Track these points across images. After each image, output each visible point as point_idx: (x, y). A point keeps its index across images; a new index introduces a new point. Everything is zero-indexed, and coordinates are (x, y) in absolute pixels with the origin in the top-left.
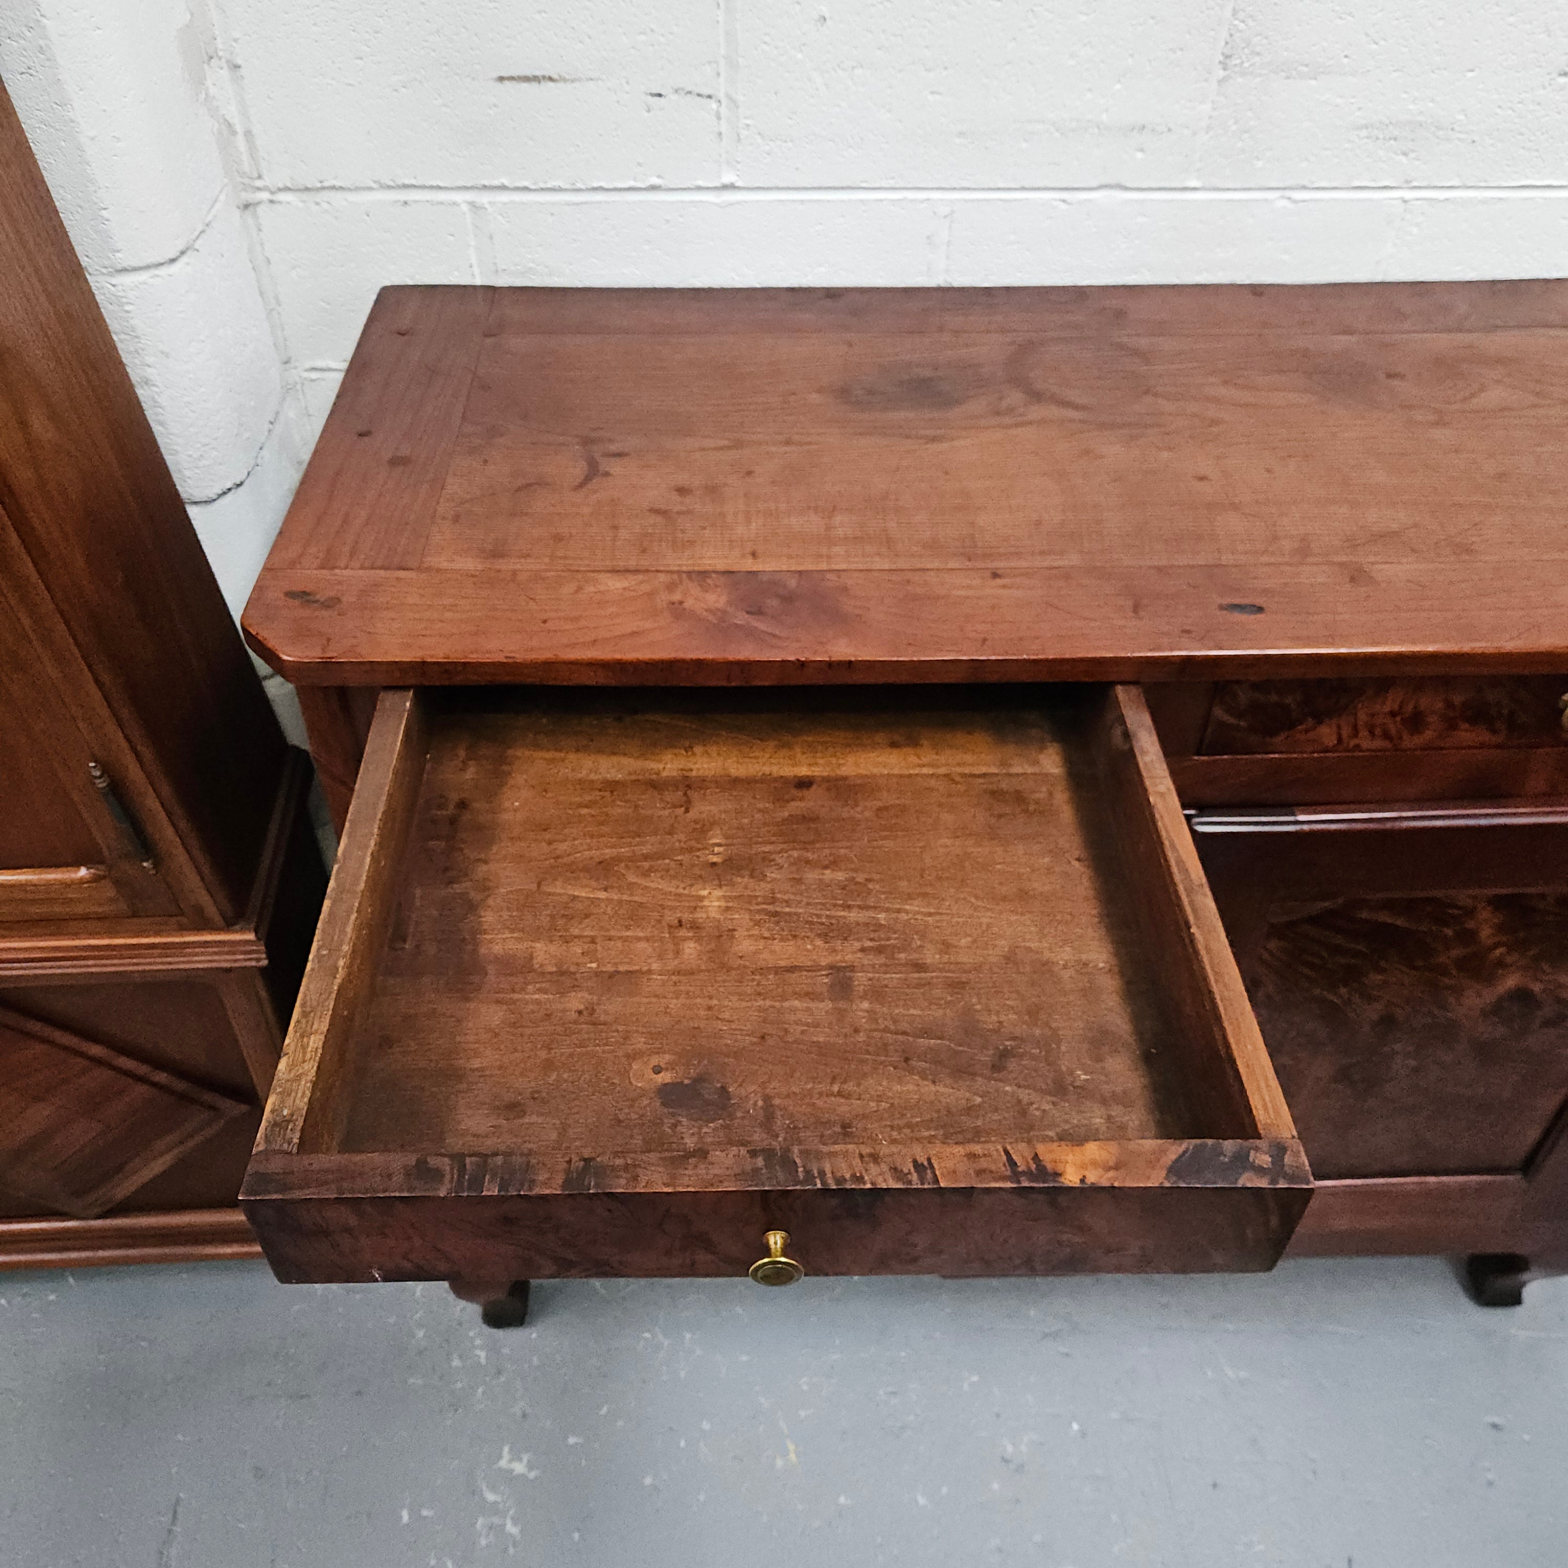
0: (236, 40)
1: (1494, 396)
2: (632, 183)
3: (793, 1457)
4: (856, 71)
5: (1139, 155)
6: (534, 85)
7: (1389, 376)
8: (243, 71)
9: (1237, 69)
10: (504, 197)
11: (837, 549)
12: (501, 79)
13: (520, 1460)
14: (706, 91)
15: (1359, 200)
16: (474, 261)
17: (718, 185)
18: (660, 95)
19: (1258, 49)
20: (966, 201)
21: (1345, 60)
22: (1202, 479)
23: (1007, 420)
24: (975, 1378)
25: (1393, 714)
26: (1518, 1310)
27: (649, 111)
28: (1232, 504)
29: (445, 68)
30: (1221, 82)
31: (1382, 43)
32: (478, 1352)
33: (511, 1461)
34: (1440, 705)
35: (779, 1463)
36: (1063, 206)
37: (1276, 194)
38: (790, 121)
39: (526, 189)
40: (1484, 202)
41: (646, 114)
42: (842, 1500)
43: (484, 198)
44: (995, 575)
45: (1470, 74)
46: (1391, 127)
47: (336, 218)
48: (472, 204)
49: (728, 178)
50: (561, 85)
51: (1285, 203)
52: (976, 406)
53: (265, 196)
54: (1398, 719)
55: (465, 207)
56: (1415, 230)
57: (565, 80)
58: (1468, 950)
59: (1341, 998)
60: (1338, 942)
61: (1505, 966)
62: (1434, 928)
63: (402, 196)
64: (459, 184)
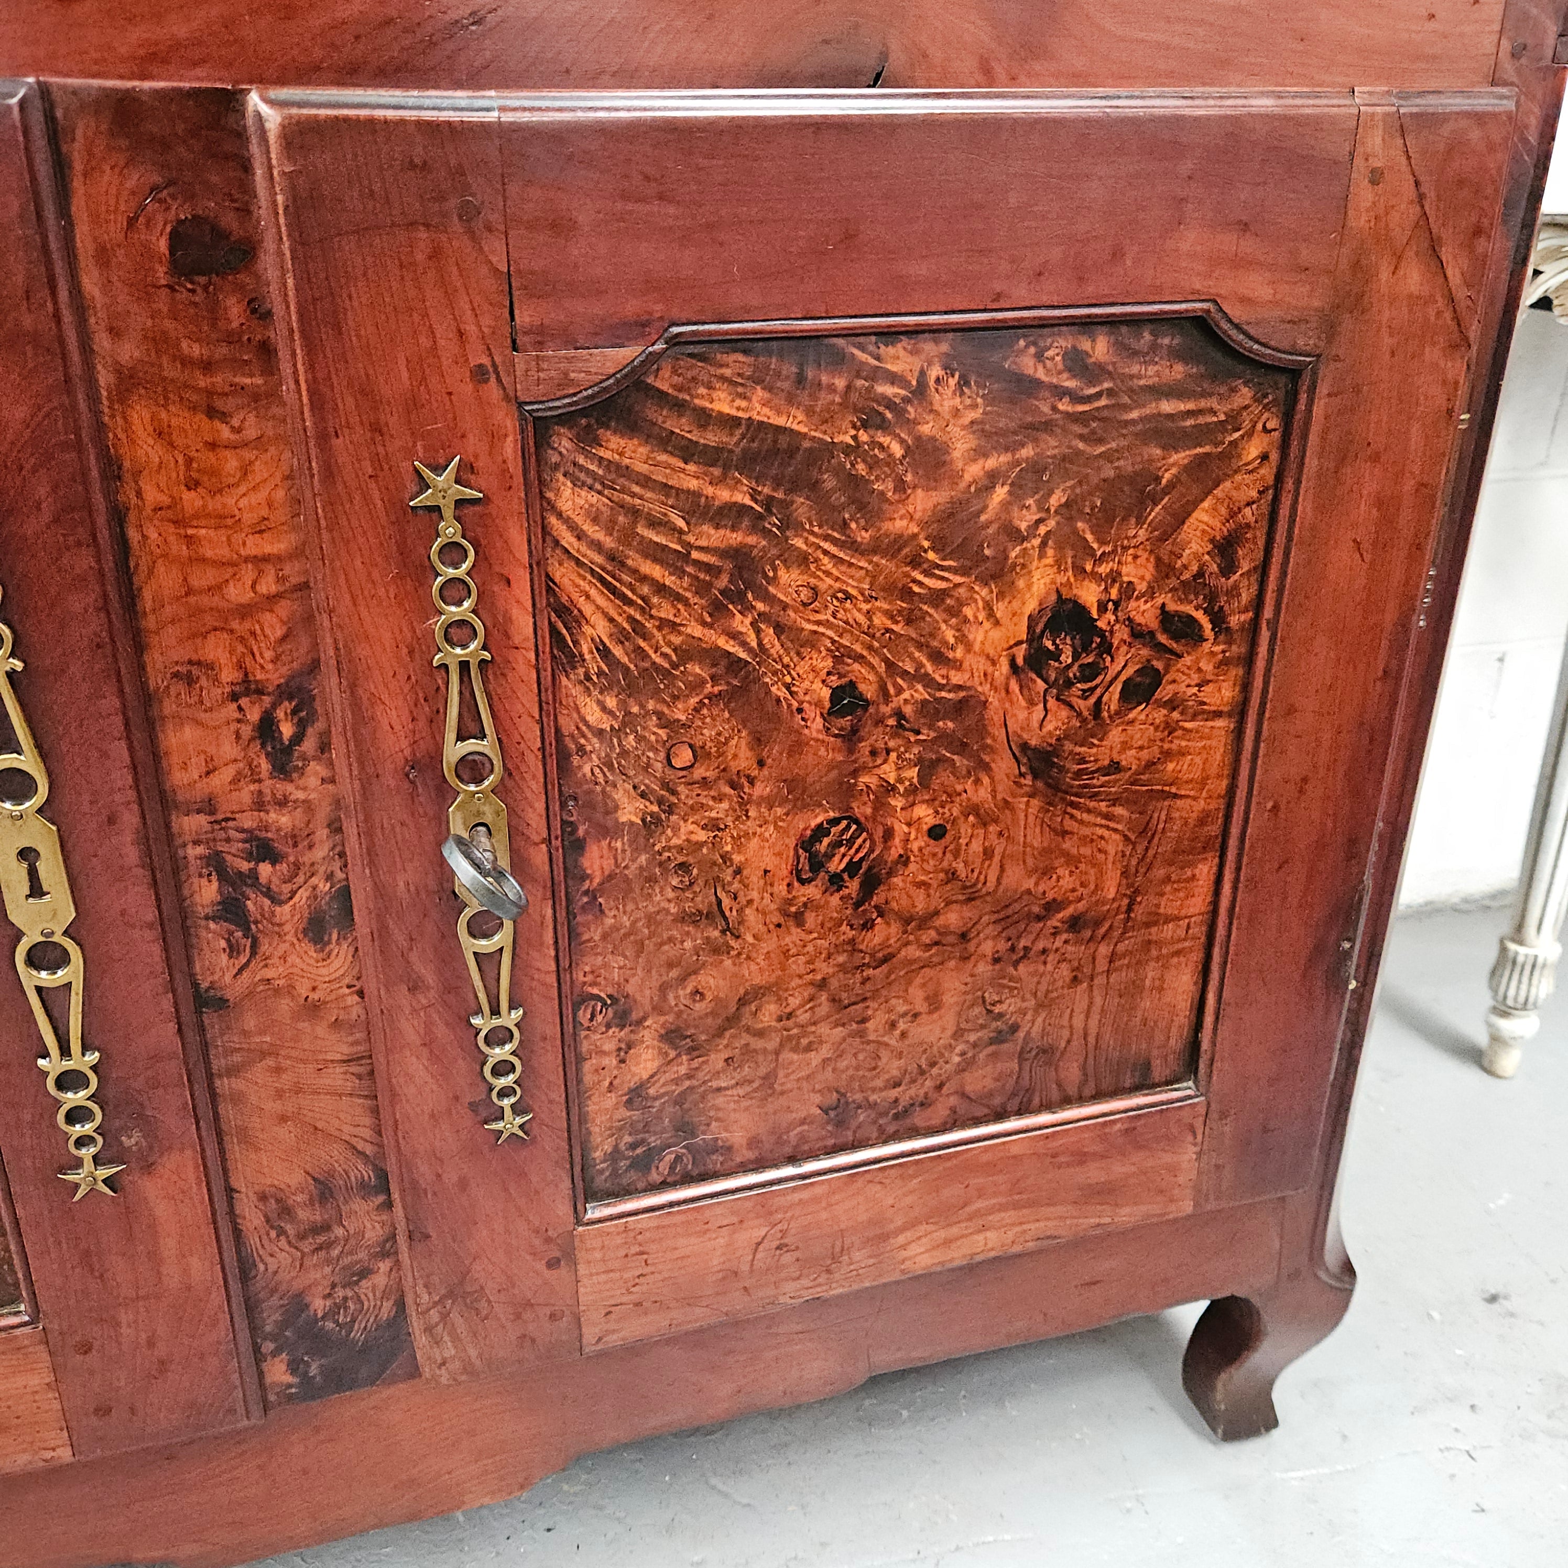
58: (941, 497)
59: (744, 644)
60: (693, 484)
61: (1018, 537)
62: (864, 437)
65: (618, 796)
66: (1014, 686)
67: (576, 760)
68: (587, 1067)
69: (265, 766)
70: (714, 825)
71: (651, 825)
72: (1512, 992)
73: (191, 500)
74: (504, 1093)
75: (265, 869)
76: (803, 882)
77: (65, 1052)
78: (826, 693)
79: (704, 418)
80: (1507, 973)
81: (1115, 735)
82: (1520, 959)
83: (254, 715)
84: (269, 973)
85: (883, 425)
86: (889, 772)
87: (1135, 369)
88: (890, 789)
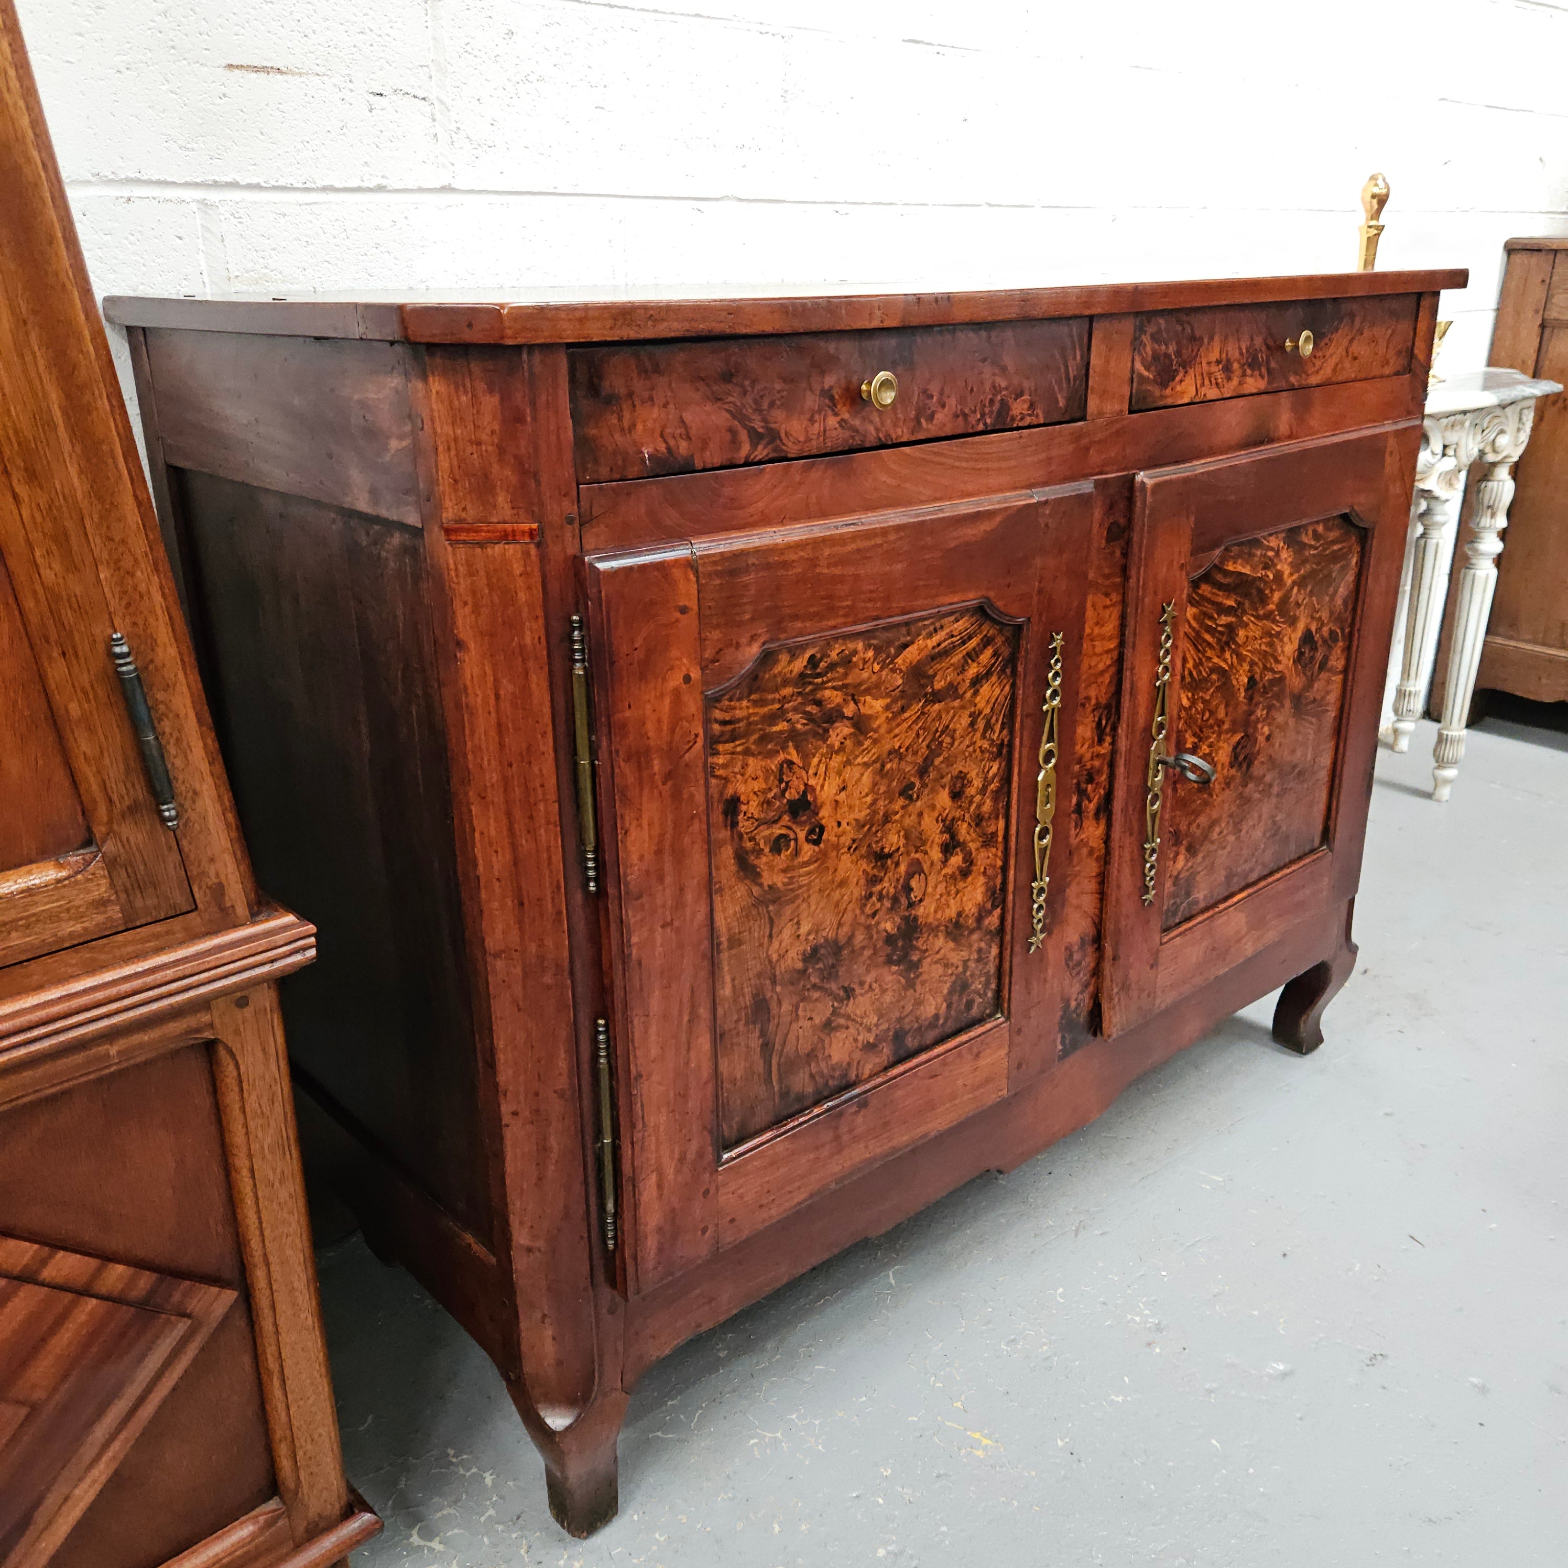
2: (359, 184)
3: (985, 1442)
5: (743, 168)
6: (264, 75)
9: (792, 99)
10: (237, 195)
12: (230, 66)
14: (421, 93)
16: (204, 267)
18: (381, 95)
25: (1218, 362)
27: (372, 110)
29: (172, 51)
30: (784, 112)
35: (980, 1454)
39: (257, 187)
41: (370, 113)
42: (1060, 1443)
43: (214, 196)
46: (885, 155)
48: (203, 202)
49: (445, 180)
50: (288, 77)
54: (1220, 367)
55: (194, 206)
57: (293, 74)
58: (1281, 594)
59: (1228, 664)
60: (1221, 600)
61: (1299, 606)
62: (1264, 573)
63: (126, 192)
64: (189, 179)
65: (1187, 736)
66: (1294, 670)
69: (1096, 738)
73: (1096, 630)
74: (1152, 878)
75: (1089, 788)
76: (1232, 767)
77: (1041, 878)
78: (1247, 681)
79: (1227, 573)
81: (1315, 687)
83: (1097, 718)
84: (1083, 836)
85: (1269, 568)
86: (1259, 713)
87: (1329, 535)
88: (1258, 720)
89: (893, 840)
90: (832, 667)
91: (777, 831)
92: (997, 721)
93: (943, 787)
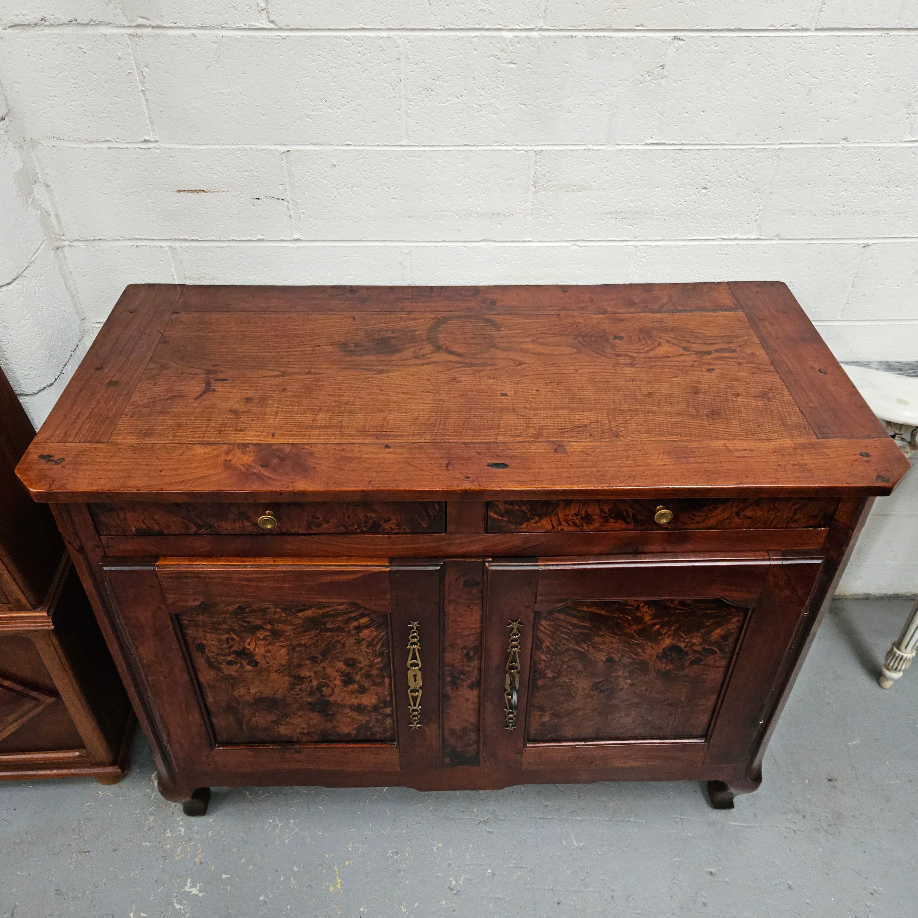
0: (48, 174)
1: (664, 349)
2: (249, 238)
3: (339, 886)
4: (354, 188)
5: (499, 226)
6: (196, 194)
7: (615, 337)
8: (52, 188)
9: (541, 188)
10: (187, 244)
11: (316, 432)
12: (179, 191)
13: (196, 887)
14: (281, 197)
15: (613, 246)
16: (174, 273)
17: (292, 239)
18: (259, 199)
19: (549, 179)
20: (417, 247)
21: (594, 184)
22: (503, 395)
23: (420, 362)
24: (440, 845)
25: (576, 515)
26: (732, 810)
27: (254, 206)
28: (514, 409)
29: (151, 186)
30: (534, 193)
31: (611, 176)
32: (180, 829)
33: (190, 888)
34: (597, 511)
35: (332, 889)
36: (465, 249)
37: (571, 243)
38: (324, 211)
39: (196, 240)
40: (677, 247)
41: (253, 207)
42: (362, 909)
43: (176, 245)
44: (387, 447)
45: (657, 189)
46: (622, 213)
47: (103, 253)
48: (170, 247)
49: (297, 236)
50: (209, 194)
51: (576, 247)
52: (408, 353)
53: (67, 243)
54: (579, 517)
55: (167, 249)
56: (644, 260)
57: (210, 192)
58: (641, 627)
59: (584, 649)
60: (575, 622)
61: (662, 634)
62: (621, 615)
63: (135, 243)
64: (163, 238)
65: (547, 672)
66: (658, 661)
67: (538, 665)
68: (532, 718)
69: (465, 659)
70: (571, 679)
71: (554, 678)
72: (891, 664)
73: (459, 619)
74: (511, 723)
75: (462, 676)
76: (593, 691)
77: (415, 705)
78: (604, 659)
79: (581, 611)
80: (891, 657)
81: (687, 670)
82: (897, 655)
83: (465, 652)
84: (459, 693)
85: (627, 614)
86: (620, 673)
87: (700, 605)
88: (619, 676)
89: (305, 673)
90: (254, 611)
91: (229, 658)
92: (377, 644)
93: (340, 661)
